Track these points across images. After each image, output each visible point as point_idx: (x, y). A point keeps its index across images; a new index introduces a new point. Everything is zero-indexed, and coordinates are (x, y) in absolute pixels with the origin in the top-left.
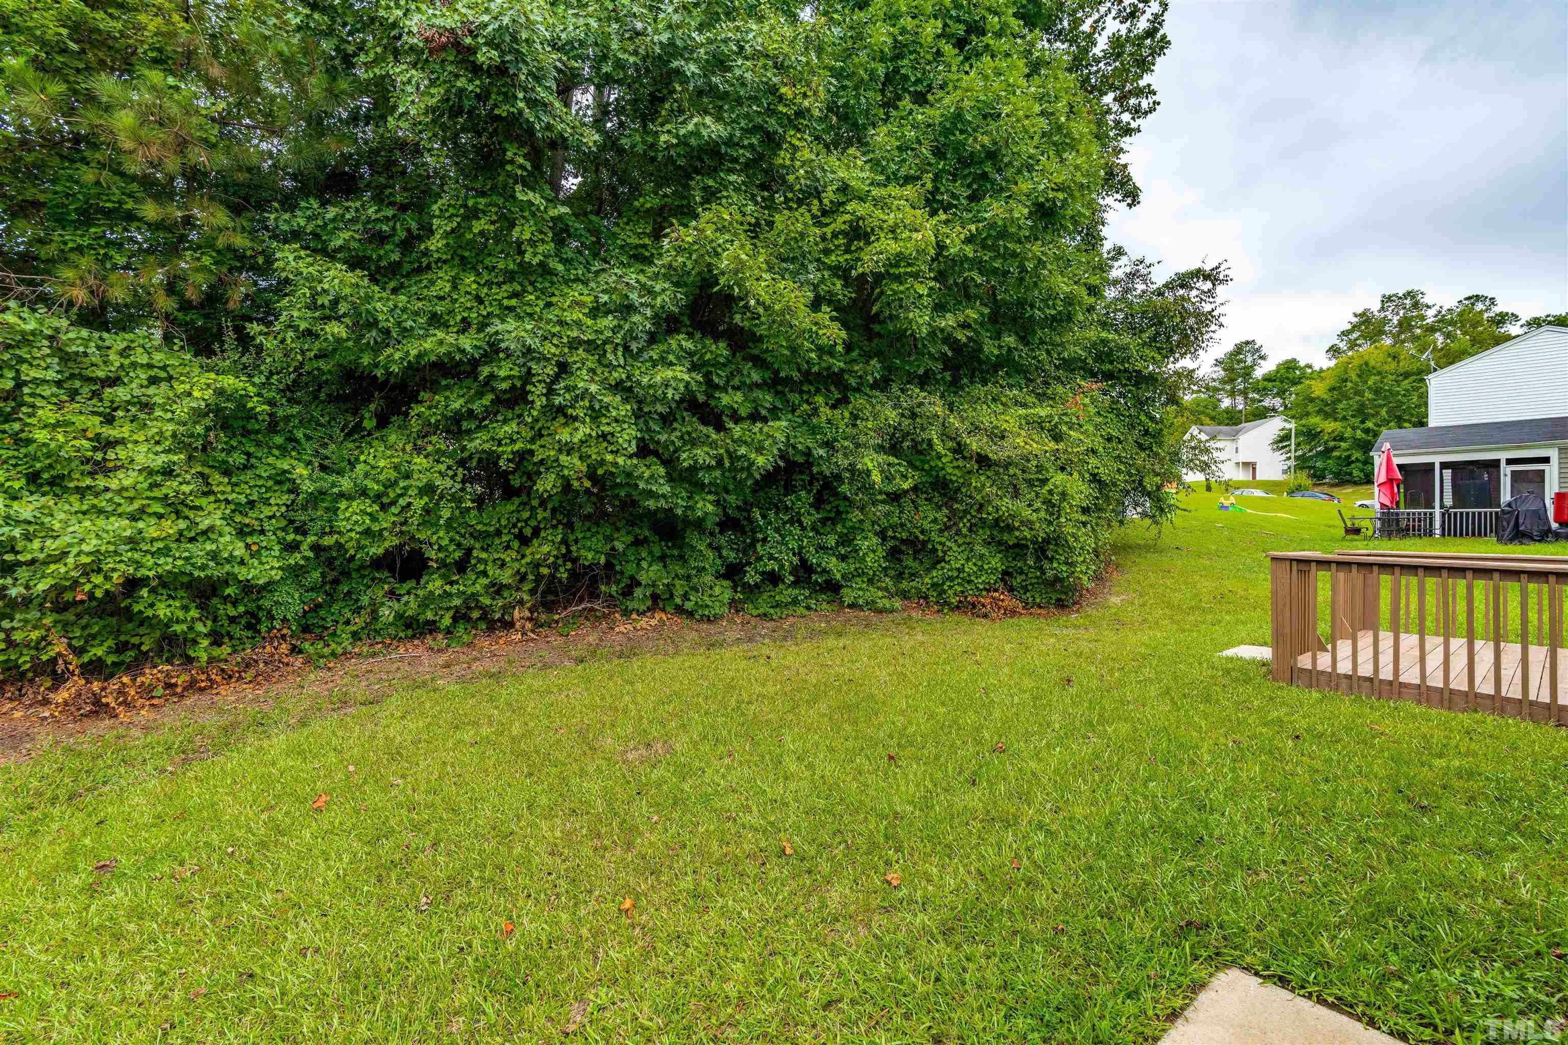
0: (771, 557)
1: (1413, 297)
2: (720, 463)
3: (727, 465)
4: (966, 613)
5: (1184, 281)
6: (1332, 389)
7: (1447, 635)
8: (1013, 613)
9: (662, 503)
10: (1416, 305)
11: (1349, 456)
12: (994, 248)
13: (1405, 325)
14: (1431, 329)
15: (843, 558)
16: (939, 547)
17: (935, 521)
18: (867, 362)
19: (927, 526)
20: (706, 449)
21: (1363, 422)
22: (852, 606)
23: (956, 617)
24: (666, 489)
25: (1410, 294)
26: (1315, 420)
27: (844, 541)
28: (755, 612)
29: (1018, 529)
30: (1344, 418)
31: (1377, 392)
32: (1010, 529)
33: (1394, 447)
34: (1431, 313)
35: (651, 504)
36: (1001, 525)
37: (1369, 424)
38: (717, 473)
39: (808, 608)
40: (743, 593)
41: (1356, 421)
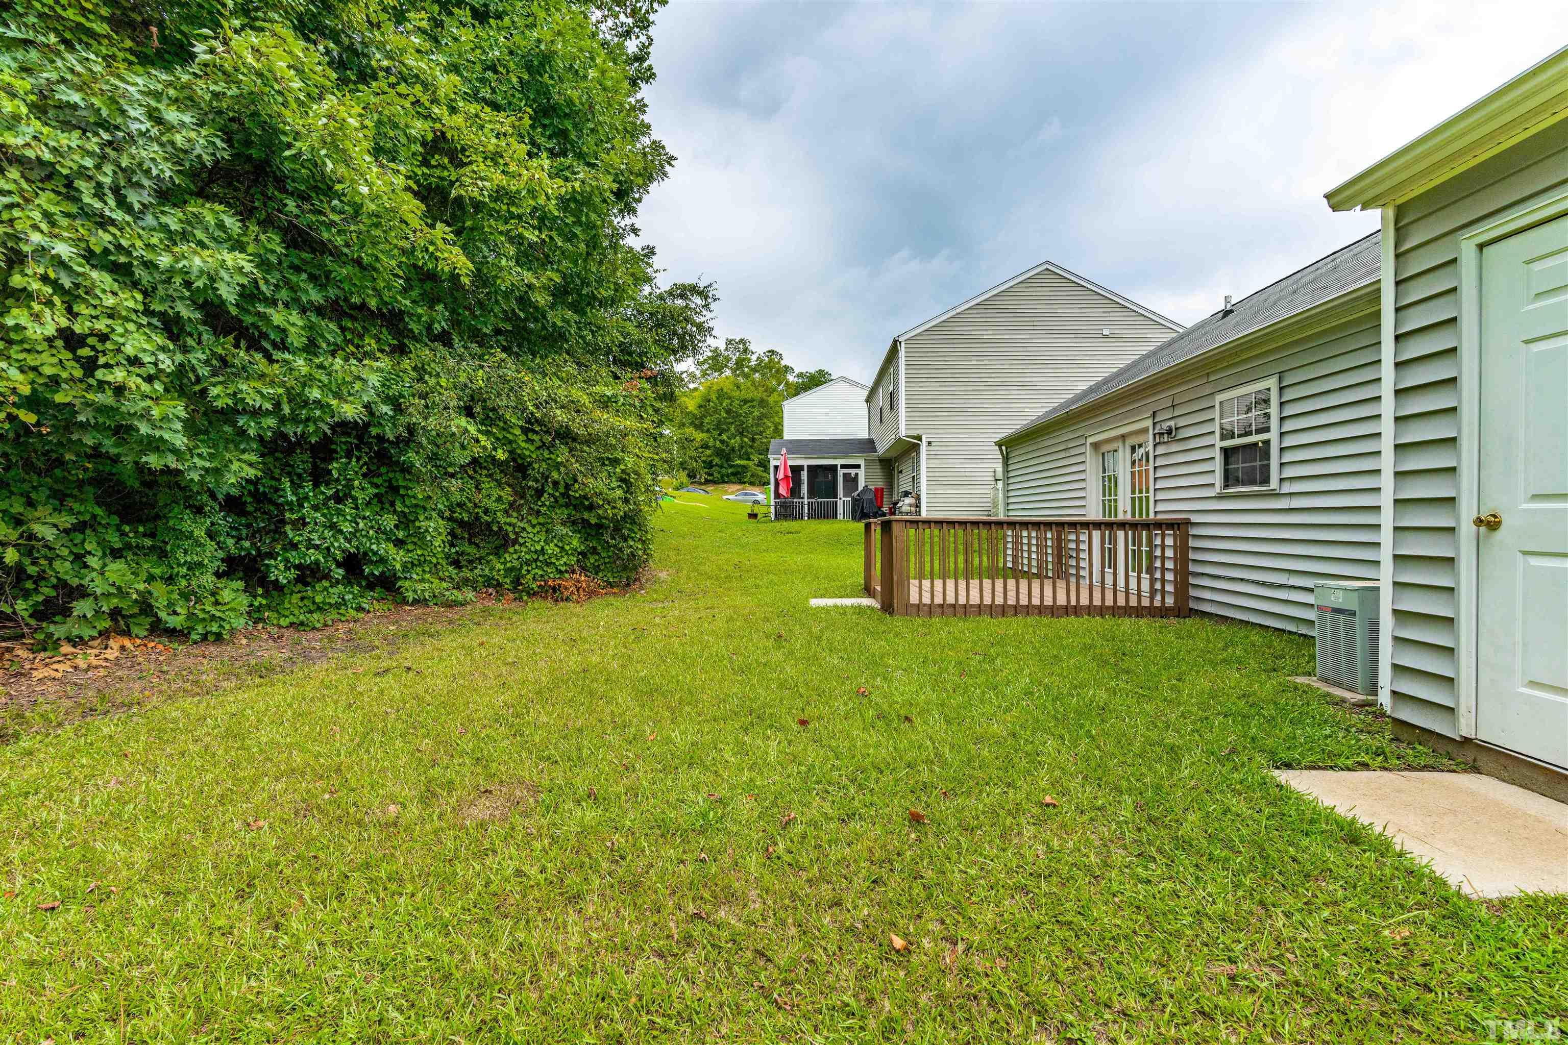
0: (310, 545)
1: (744, 344)
2: (278, 405)
3: (286, 410)
4: (545, 598)
5: (685, 291)
6: (700, 407)
7: (944, 578)
8: (592, 594)
9: (171, 462)
10: (746, 350)
11: (711, 462)
12: (577, 214)
13: (740, 364)
14: (754, 370)
15: (399, 543)
16: (510, 529)
17: (499, 499)
18: (431, 308)
19: (493, 506)
20: (258, 385)
21: (720, 435)
22: (416, 602)
23: (538, 603)
24: (180, 441)
25: (742, 341)
26: (689, 431)
27: (405, 521)
28: (284, 622)
29: (600, 507)
30: (708, 431)
31: (728, 412)
32: (591, 508)
33: (789, 452)
34: (754, 357)
35: (153, 461)
36: (585, 504)
37: (724, 437)
38: (271, 422)
39: (360, 609)
40: (266, 595)
41: (716, 433)
